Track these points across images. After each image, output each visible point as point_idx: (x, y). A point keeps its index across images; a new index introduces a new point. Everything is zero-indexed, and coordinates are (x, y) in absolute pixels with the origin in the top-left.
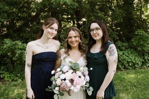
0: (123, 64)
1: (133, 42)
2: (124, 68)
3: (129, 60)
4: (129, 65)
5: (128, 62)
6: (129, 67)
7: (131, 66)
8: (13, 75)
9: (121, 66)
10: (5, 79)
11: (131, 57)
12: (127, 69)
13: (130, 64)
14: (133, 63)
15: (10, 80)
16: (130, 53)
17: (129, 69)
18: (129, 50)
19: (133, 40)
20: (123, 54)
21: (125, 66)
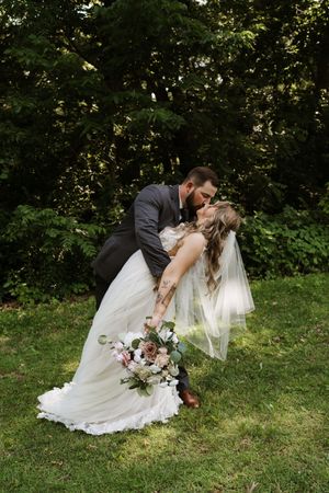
0: (297, 262)
1: (322, 208)
2: (300, 271)
3: (312, 251)
4: (312, 264)
5: (310, 256)
6: (313, 268)
7: (316, 266)
8: (37, 290)
9: (291, 265)
10: (21, 299)
11: (317, 244)
12: (307, 272)
13: (315, 261)
14: (323, 258)
15: (32, 301)
16: (313, 233)
17: (313, 272)
18: (313, 226)
19: (321, 203)
20: (298, 236)
21: (302, 265)
